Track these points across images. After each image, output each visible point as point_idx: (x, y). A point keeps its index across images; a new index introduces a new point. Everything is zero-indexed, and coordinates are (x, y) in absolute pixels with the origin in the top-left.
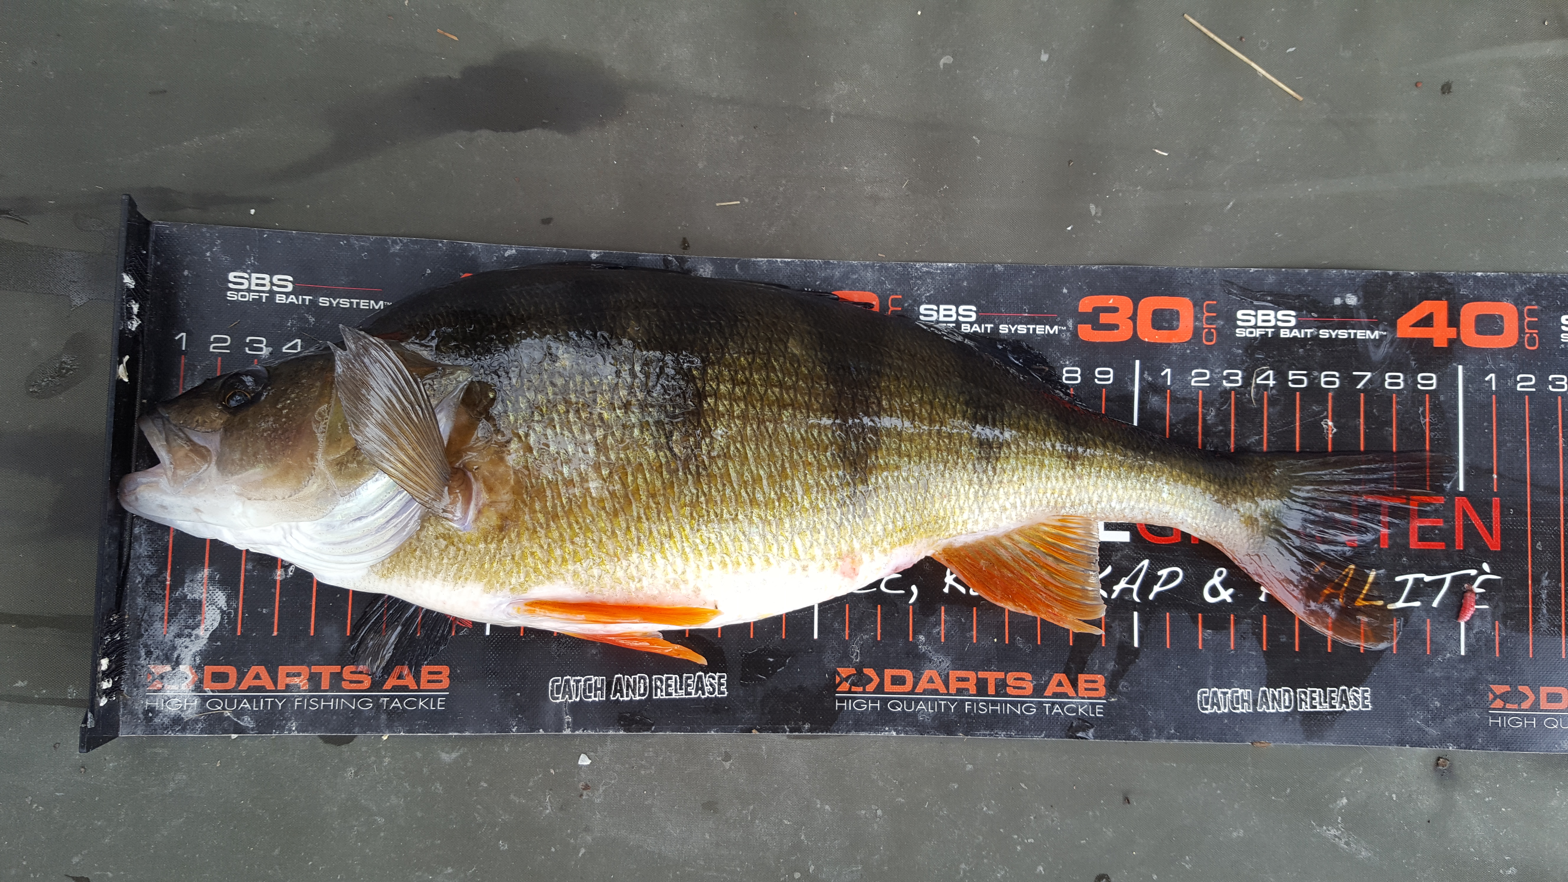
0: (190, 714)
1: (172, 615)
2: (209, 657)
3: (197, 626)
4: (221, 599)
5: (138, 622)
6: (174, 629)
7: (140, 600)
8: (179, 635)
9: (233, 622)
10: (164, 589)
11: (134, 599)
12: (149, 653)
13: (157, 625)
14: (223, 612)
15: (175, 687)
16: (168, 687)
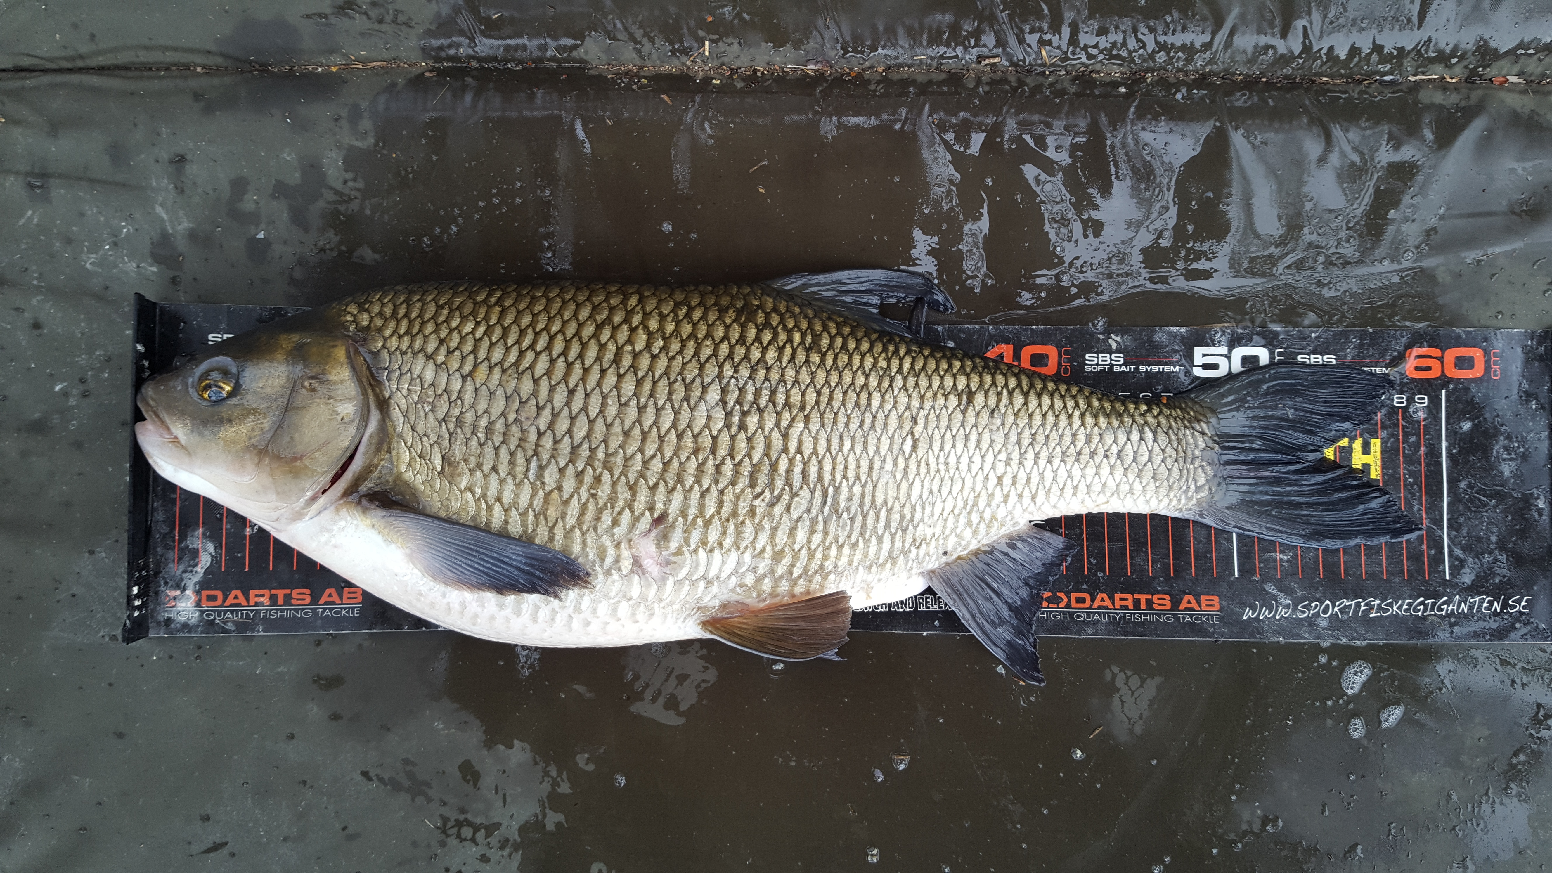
0: (193, 622)
1: (180, 559)
2: (203, 585)
3: (196, 565)
4: (211, 547)
5: (158, 564)
6: (182, 568)
7: (159, 549)
8: (185, 571)
9: (219, 562)
10: (174, 541)
11: (155, 548)
12: (166, 583)
13: (171, 565)
14: (212, 556)
15: (184, 605)
16: (179, 604)
